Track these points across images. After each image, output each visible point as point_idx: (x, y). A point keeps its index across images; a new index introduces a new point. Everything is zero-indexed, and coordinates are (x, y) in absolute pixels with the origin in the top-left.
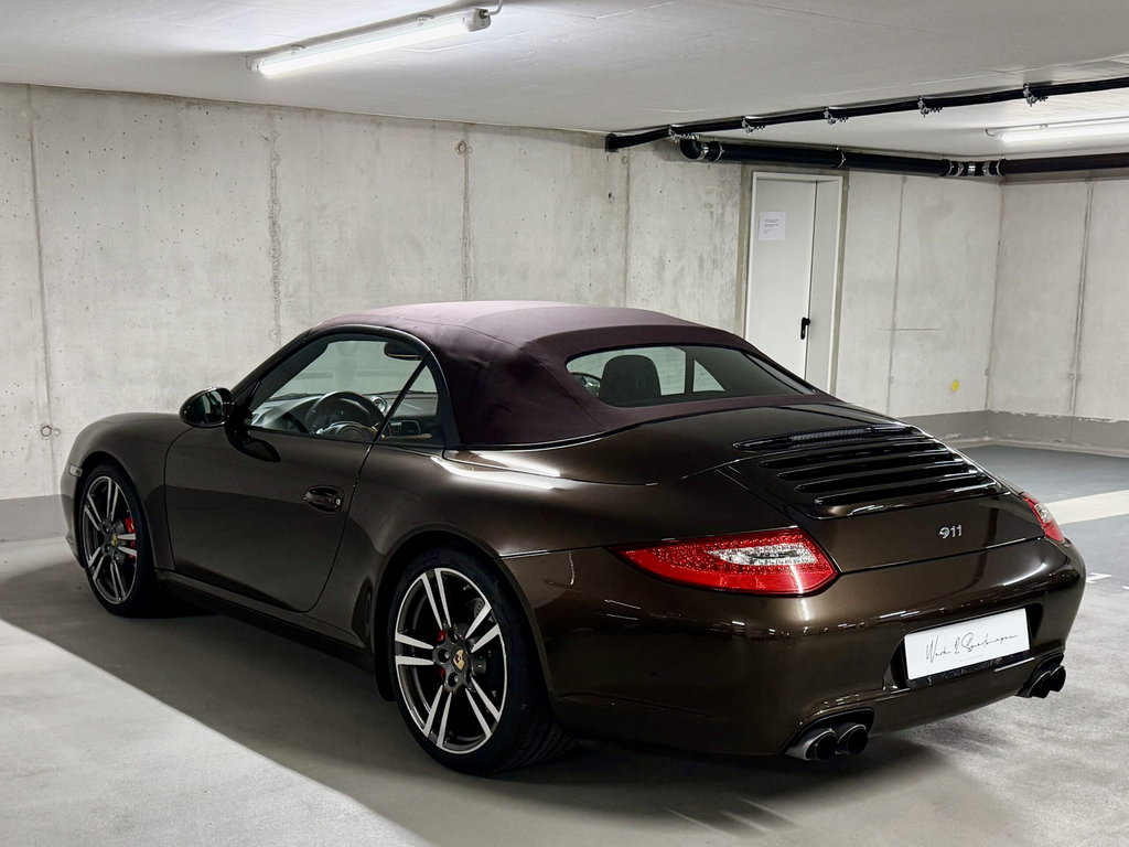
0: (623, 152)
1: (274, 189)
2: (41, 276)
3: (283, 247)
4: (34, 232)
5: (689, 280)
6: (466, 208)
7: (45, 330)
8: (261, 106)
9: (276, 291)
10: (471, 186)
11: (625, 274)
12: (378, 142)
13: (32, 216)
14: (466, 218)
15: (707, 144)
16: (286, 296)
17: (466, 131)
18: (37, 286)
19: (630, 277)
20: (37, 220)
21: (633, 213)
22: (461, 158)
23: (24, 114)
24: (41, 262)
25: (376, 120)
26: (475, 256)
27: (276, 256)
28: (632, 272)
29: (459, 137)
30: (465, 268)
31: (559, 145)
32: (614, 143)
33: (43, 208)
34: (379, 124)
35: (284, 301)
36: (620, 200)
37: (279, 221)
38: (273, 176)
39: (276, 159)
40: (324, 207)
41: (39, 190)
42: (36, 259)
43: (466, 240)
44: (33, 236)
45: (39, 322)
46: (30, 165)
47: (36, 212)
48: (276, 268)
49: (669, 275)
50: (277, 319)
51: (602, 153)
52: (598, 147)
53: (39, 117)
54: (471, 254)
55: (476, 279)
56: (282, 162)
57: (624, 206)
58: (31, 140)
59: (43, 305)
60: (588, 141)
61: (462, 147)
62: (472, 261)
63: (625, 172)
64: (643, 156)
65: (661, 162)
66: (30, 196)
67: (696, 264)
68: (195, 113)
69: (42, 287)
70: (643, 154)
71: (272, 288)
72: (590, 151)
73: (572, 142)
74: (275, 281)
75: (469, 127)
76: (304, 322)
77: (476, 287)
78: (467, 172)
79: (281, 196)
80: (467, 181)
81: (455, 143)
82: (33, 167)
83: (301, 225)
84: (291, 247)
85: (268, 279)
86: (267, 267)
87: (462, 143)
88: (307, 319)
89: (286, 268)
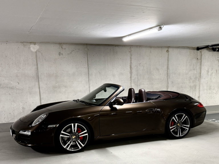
0: (200, 50)
1: (131, 61)
2: (89, 78)
3: (132, 71)
4: (87, 70)
5: (214, 74)
6: (168, 62)
7: (89, 87)
8: (129, 46)
9: (131, 79)
10: (169, 58)
11: (200, 73)
12: (151, 51)
13: (87, 67)
14: (168, 64)
15: (218, 48)
16: (133, 80)
17: (168, 48)
18: (88, 80)
19: (201, 74)
20: (88, 68)
21: (202, 62)
22: (167, 53)
23: (86, 49)
24: (89, 75)
25: (151, 47)
27: (131, 73)
28: (202, 73)
29: (167, 49)
30: (168, 74)
31: (187, 50)
32: (198, 49)
33: (89, 66)
34: (151, 48)
36: (199, 60)
37: (132, 66)
38: (131, 58)
39: (131, 55)
40: (140, 64)
41: (89, 63)
43: (168, 68)
45: (88, 86)
46: (87, 58)
47: (88, 67)
48: (131, 75)
49: (209, 74)
50: (131, 84)
51: (196, 51)
52: (195, 50)
53: (88, 50)
54: (169, 71)
55: (170, 76)
56: (133, 56)
57: (200, 61)
58: (87, 54)
59: (89, 83)
60: (193, 49)
61: (168, 51)
63: (201, 54)
64: (204, 51)
65: (208, 52)
66: (87, 64)
67: (215, 71)
68: (117, 48)
69: (89, 80)
70: (204, 50)
71: (130, 79)
72: (193, 50)
73: (190, 49)
74: (131, 77)
75: (169, 47)
76: (136, 85)
77: (170, 77)
78: (168, 56)
79: (132, 62)
80: (168, 57)
81: (166, 50)
82: (88, 59)
83: (136, 67)
84: (134, 71)
85: (129, 77)
86: (129, 75)
87: (167, 50)
88: (137, 84)
89: (133, 75)
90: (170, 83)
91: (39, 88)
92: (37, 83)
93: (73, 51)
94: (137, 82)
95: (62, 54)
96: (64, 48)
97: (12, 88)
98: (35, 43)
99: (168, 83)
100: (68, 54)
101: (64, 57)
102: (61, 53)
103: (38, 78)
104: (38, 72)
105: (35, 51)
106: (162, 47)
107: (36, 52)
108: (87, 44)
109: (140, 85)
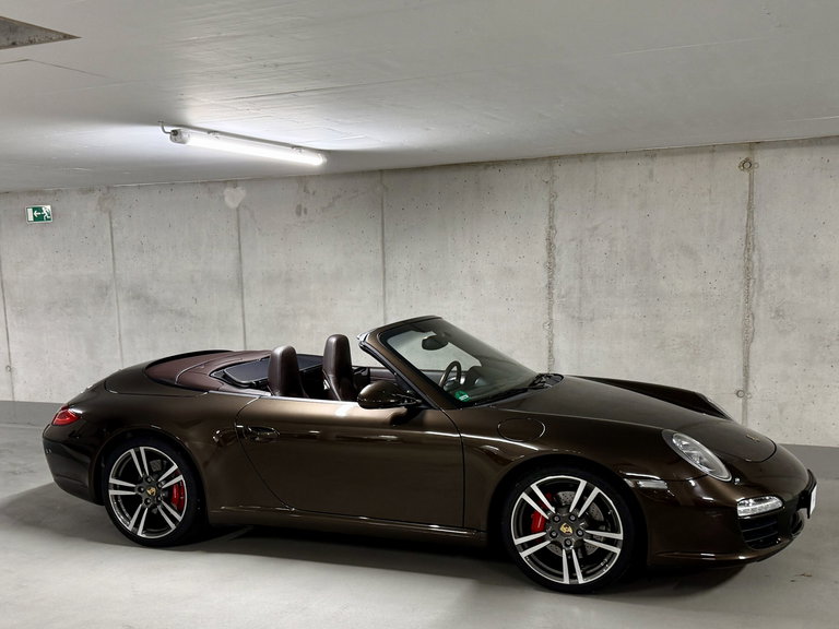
1: (551, 218)
2: (384, 287)
3: (557, 260)
4: (381, 260)
6: (750, 216)
8: (543, 159)
9: (550, 293)
12: (651, 172)
13: (380, 252)
14: (750, 228)
16: (558, 297)
17: (751, 149)
18: (382, 294)
20: (384, 253)
22: (746, 174)
23: (378, 189)
24: (385, 279)
25: (651, 154)
26: (760, 260)
27: (551, 267)
29: (743, 156)
30: (748, 272)
33: (387, 245)
34: (655, 155)
35: (556, 301)
37: (555, 241)
38: (551, 208)
39: (553, 196)
40: (596, 228)
41: (386, 235)
42: (382, 277)
43: (749, 243)
44: (380, 262)
46: (381, 218)
47: (383, 248)
48: (550, 277)
50: (551, 314)
53: (387, 189)
54: (755, 258)
55: (761, 281)
56: (559, 198)
58: (382, 203)
61: (747, 165)
62: (756, 264)
66: (380, 238)
68: (491, 172)
69: (385, 295)
71: (547, 292)
74: (550, 286)
75: (754, 145)
76: (573, 317)
77: (761, 287)
78: (751, 185)
79: (557, 223)
80: (751, 193)
81: (739, 162)
82: (383, 220)
83: (574, 243)
84: (564, 260)
85: (543, 284)
86: (543, 276)
87: (747, 160)
88: (577, 315)
89: (559, 276)
90: (761, 314)
91: (243, 316)
92: (238, 302)
93: (339, 196)
94: (580, 304)
95: (306, 212)
96: (311, 192)
97: (181, 314)
98: (235, 183)
99: (750, 315)
100: (323, 209)
101: (311, 221)
102: (303, 206)
103: (239, 286)
104: (241, 269)
105: (237, 205)
106: (713, 149)
107: (238, 209)
108: (381, 171)
109: (592, 320)
